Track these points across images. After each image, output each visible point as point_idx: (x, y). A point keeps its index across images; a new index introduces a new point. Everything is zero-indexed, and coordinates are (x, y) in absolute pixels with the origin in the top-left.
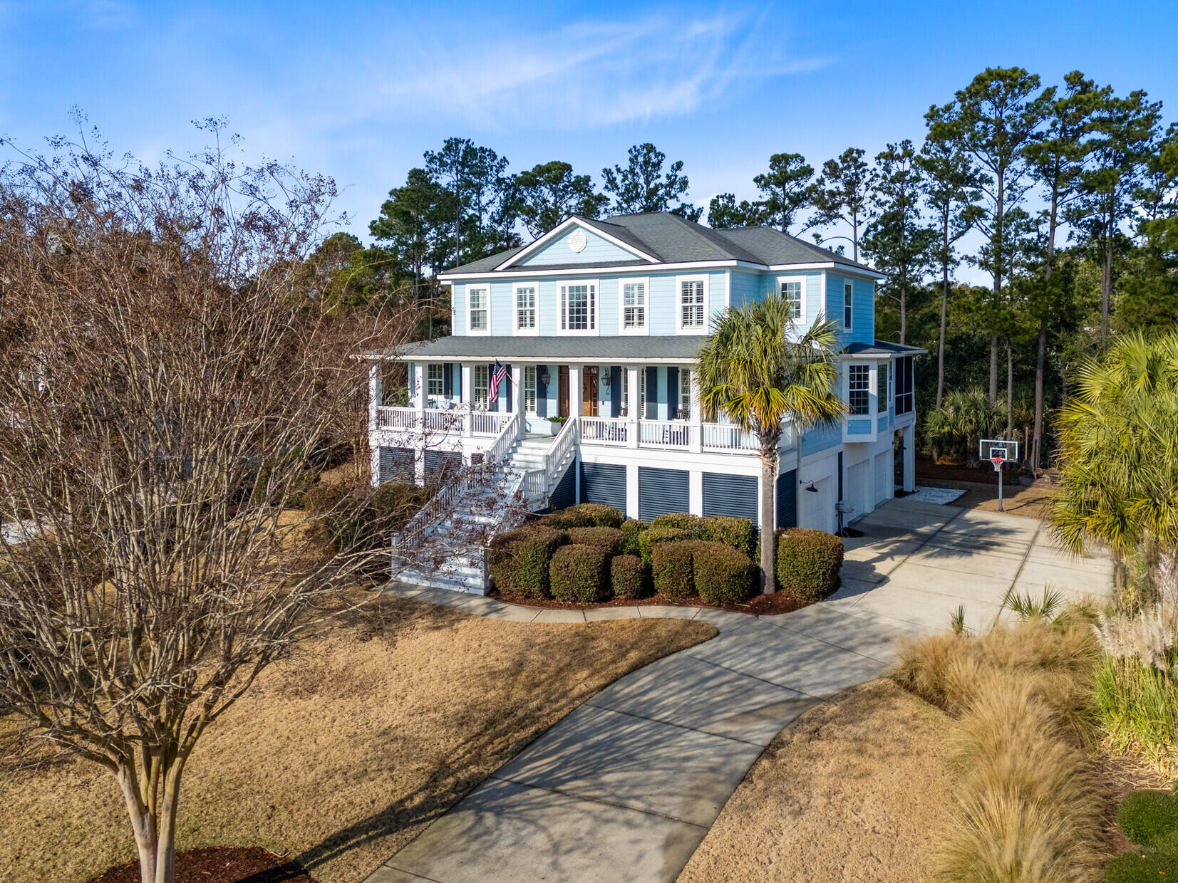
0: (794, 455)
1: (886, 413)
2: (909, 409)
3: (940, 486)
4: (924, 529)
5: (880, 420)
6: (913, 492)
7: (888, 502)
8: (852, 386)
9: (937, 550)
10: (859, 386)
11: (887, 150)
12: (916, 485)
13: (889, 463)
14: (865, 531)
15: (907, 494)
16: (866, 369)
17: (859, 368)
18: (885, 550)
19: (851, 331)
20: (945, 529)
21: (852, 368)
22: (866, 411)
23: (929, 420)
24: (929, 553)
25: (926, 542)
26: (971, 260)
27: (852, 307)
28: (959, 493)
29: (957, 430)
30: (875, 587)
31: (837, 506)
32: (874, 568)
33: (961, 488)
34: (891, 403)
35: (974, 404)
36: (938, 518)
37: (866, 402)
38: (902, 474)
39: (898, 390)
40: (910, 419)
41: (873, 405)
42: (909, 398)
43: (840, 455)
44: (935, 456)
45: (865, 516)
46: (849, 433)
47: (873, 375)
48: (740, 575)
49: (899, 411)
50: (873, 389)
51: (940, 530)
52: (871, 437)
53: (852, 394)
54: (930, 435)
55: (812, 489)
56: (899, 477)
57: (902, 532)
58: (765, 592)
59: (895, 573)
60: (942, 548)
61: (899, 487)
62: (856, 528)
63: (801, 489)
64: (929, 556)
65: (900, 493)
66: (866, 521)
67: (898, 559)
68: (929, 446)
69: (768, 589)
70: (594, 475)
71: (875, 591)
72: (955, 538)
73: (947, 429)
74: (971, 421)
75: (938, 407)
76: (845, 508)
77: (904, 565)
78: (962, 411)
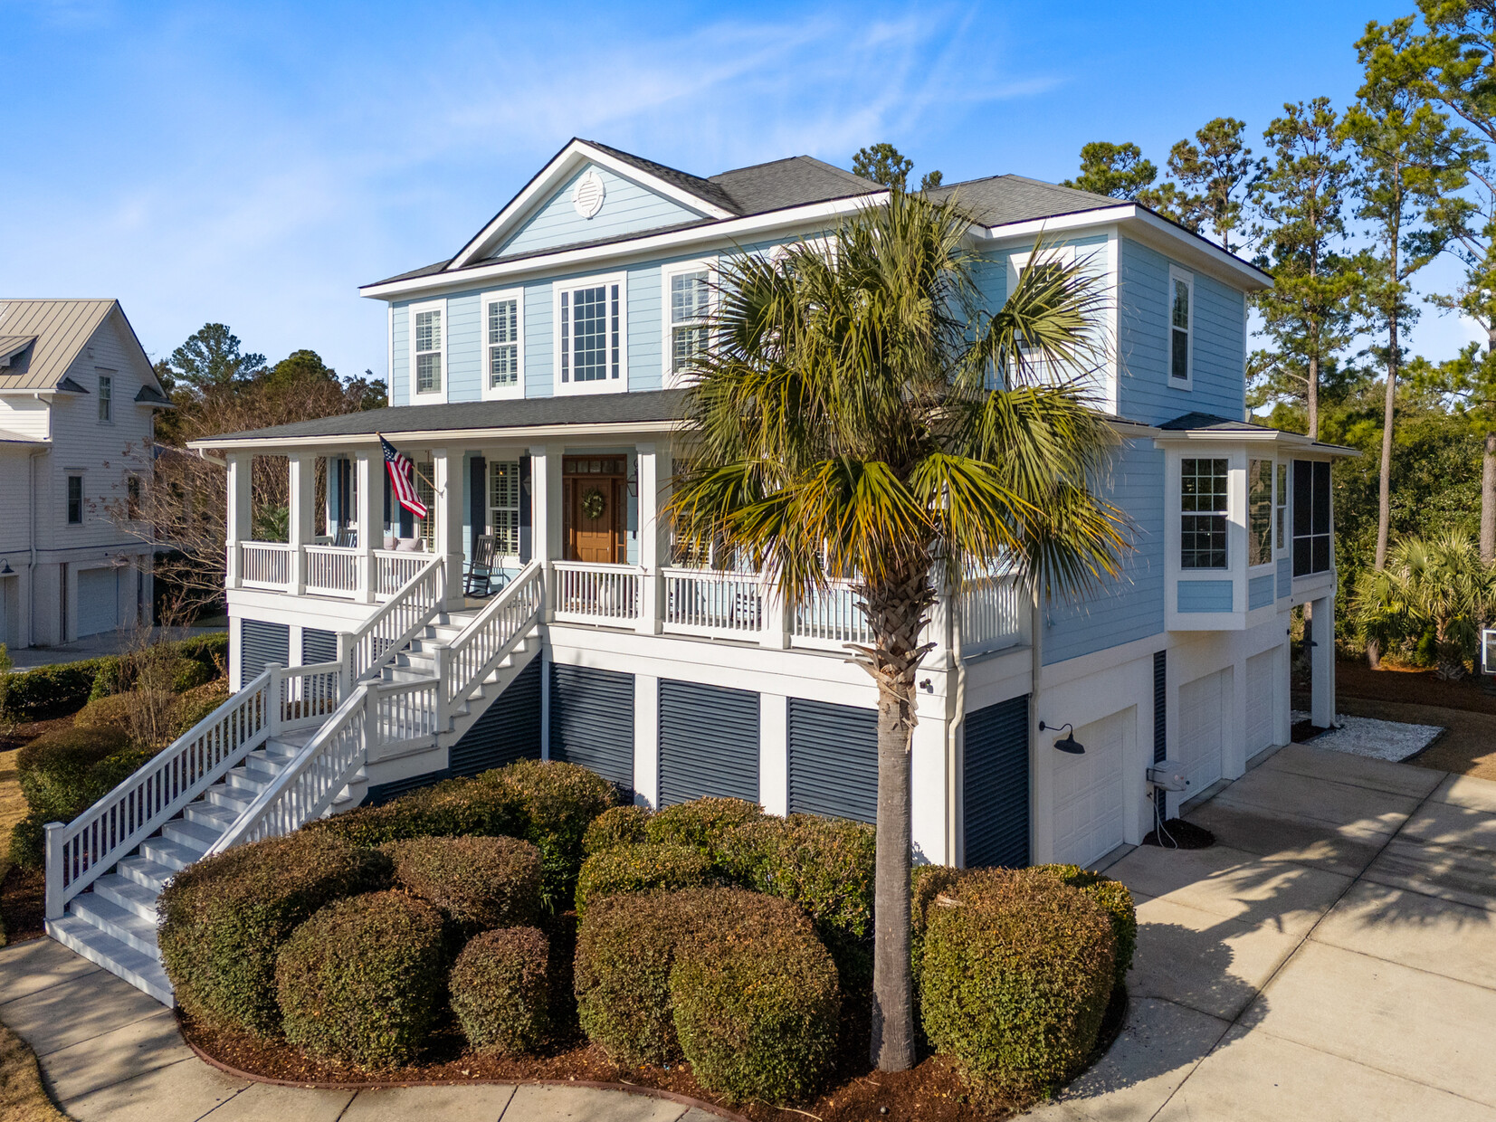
0: (1022, 661)
1: (1270, 568)
2: (1322, 564)
3: (1386, 717)
4: (1359, 829)
5: (1253, 583)
6: (1332, 728)
7: (1276, 751)
8: (1187, 503)
9: (1394, 896)
10: (1205, 505)
11: (1285, 116)
12: (1338, 712)
13: (1280, 674)
14: (1220, 829)
15: (1319, 732)
16: (1222, 466)
17: (1205, 464)
18: (1261, 893)
19: (1187, 384)
20: (1410, 830)
21: (1188, 465)
22: (1221, 562)
23: (1360, 590)
24: (1374, 905)
25: (1367, 866)
26: (1443, 303)
27: (1190, 331)
28: (1427, 733)
29: (1418, 608)
30: (1222, 1040)
31: (1150, 775)
32: (1225, 957)
33: (1430, 722)
34: (1283, 551)
35: (1451, 559)
36: (1386, 796)
37: (1221, 541)
38: (1308, 688)
39: (1300, 527)
40: (1325, 585)
41: (1238, 548)
42: (1323, 544)
43: (1160, 659)
44: (1373, 656)
45: (1222, 787)
46: (1182, 608)
47: (1237, 482)
48: (787, 1028)
49: (1301, 568)
50: (1236, 511)
51: (1397, 832)
52: (1235, 619)
53: (1187, 523)
54: (1364, 618)
55: (1069, 745)
56: (1301, 694)
57: (1306, 836)
58: (882, 1064)
59: (1284, 978)
60: (1408, 890)
61: (1303, 716)
62: (1201, 820)
63: (1042, 746)
64: (1374, 919)
65: (1303, 732)
66: (1224, 801)
67: (1295, 924)
68: (1361, 638)
69: (891, 1055)
70: (575, 694)
71: (1221, 1053)
72: (1436, 859)
73: (1397, 607)
74: (1445, 594)
75: (1378, 567)
76: (1169, 779)
77: (1311, 949)
78: (1427, 574)
